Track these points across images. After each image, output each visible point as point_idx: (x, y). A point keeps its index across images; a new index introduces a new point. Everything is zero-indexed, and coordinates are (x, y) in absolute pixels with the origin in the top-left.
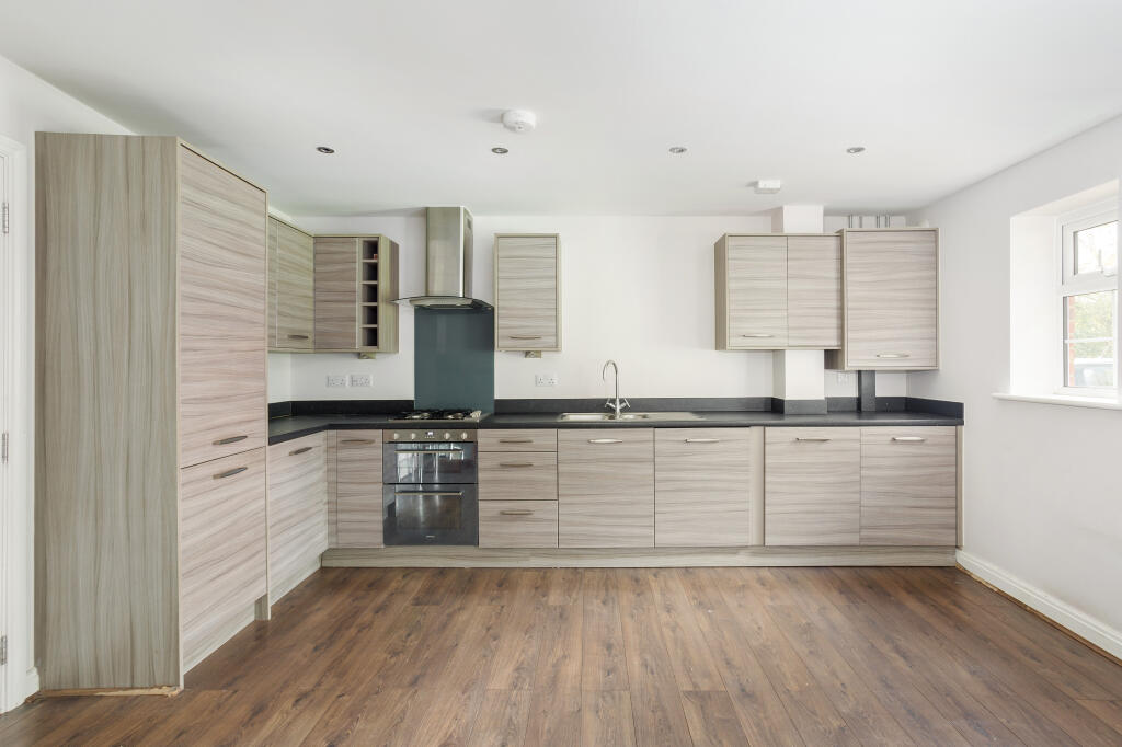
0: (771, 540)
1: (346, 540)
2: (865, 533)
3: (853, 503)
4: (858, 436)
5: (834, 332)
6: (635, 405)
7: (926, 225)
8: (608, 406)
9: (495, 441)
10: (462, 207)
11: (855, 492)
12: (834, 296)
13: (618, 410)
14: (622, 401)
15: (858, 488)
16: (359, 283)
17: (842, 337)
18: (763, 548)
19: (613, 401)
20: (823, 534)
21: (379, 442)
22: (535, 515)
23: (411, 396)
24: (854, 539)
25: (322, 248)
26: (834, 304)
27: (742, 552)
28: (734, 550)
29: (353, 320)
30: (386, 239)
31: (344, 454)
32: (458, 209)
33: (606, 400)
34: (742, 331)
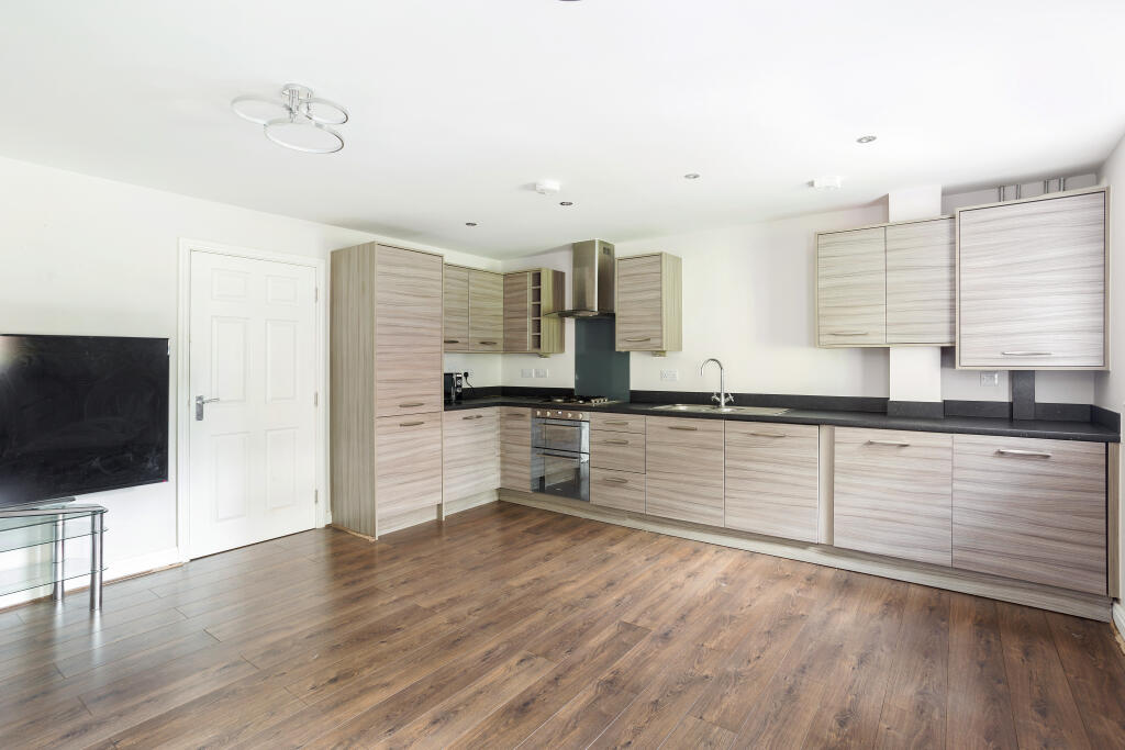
0: (839, 542)
1: (511, 483)
2: (957, 554)
3: (944, 519)
4: (949, 444)
5: (945, 327)
6: (740, 399)
8: (715, 400)
9: (600, 422)
10: (597, 239)
11: (947, 507)
12: (946, 285)
13: (723, 404)
14: (726, 395)
15: (948, 502)
16: (529, 304)
17: (953, 333)
18: (830, 549)
19: (719, 395)
20: (915, 547)
21: (529, 416)
22: (630, 484)
23: (573, 386)
24: (945, 559)
25: (509, 281)
26: (946, 295)
27: (812, 548)
28: (804, 545)
29: (526, 330)
30: (548, 269)
31: (509, 423)
32: (594, 242)
33: (713, 394)
34: (833, 330)
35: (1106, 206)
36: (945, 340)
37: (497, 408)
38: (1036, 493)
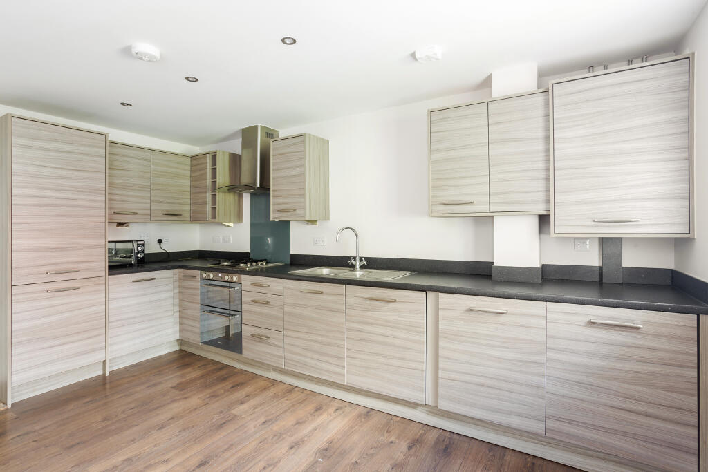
0: (444, 405)
1: (187, 336)
2: (550, 423)
3: (539, 387)
4: (543, 312)
6: (371, 263)
7: (687, 52)
8: (352, 264)
9: (249, 283)
10: (259, 125)
11: (539, 375)
12: (541, 156)
13: (358, 267)
15: (542, 371)
16: (209, 182)
18: (436, 410)
19: (355, 259)
20: (511, 413)
21: (198, 278)
22: (272, 341)
23: (248, 250)
25: (194, 162)
26: (541, 165)
28: (413, 405)
29: (205, 203)
30: (223, 152)
32: (256, 127)
34: (444, 200)
35: (690, 72)
36: (541, 208)
37: (176, 271)
38: (626, 366)
